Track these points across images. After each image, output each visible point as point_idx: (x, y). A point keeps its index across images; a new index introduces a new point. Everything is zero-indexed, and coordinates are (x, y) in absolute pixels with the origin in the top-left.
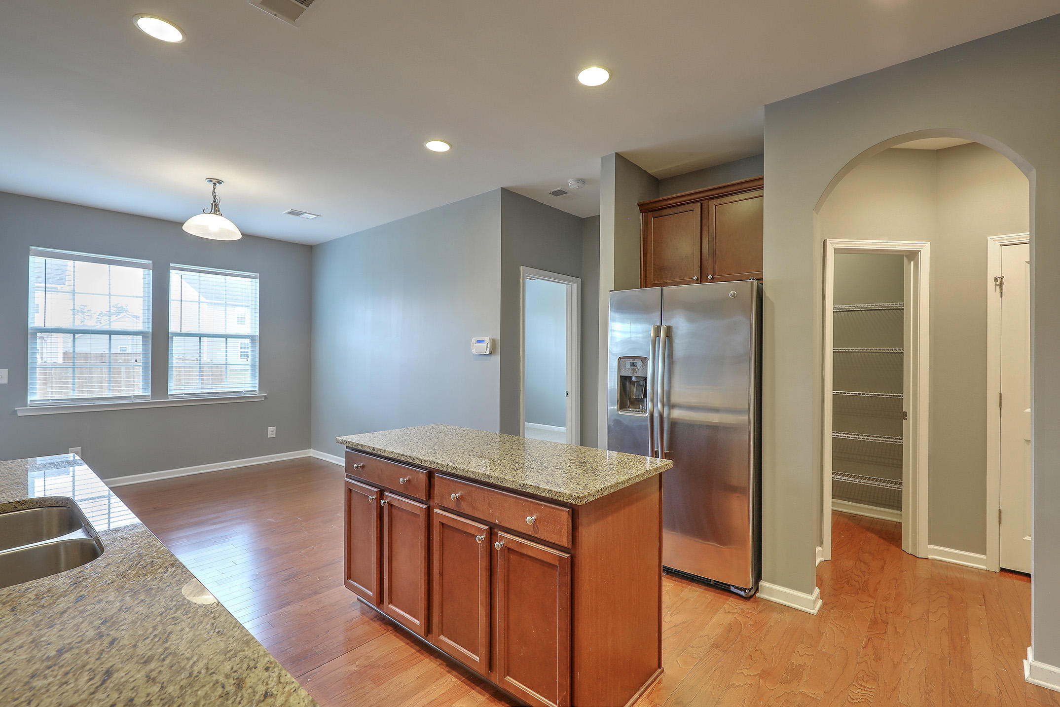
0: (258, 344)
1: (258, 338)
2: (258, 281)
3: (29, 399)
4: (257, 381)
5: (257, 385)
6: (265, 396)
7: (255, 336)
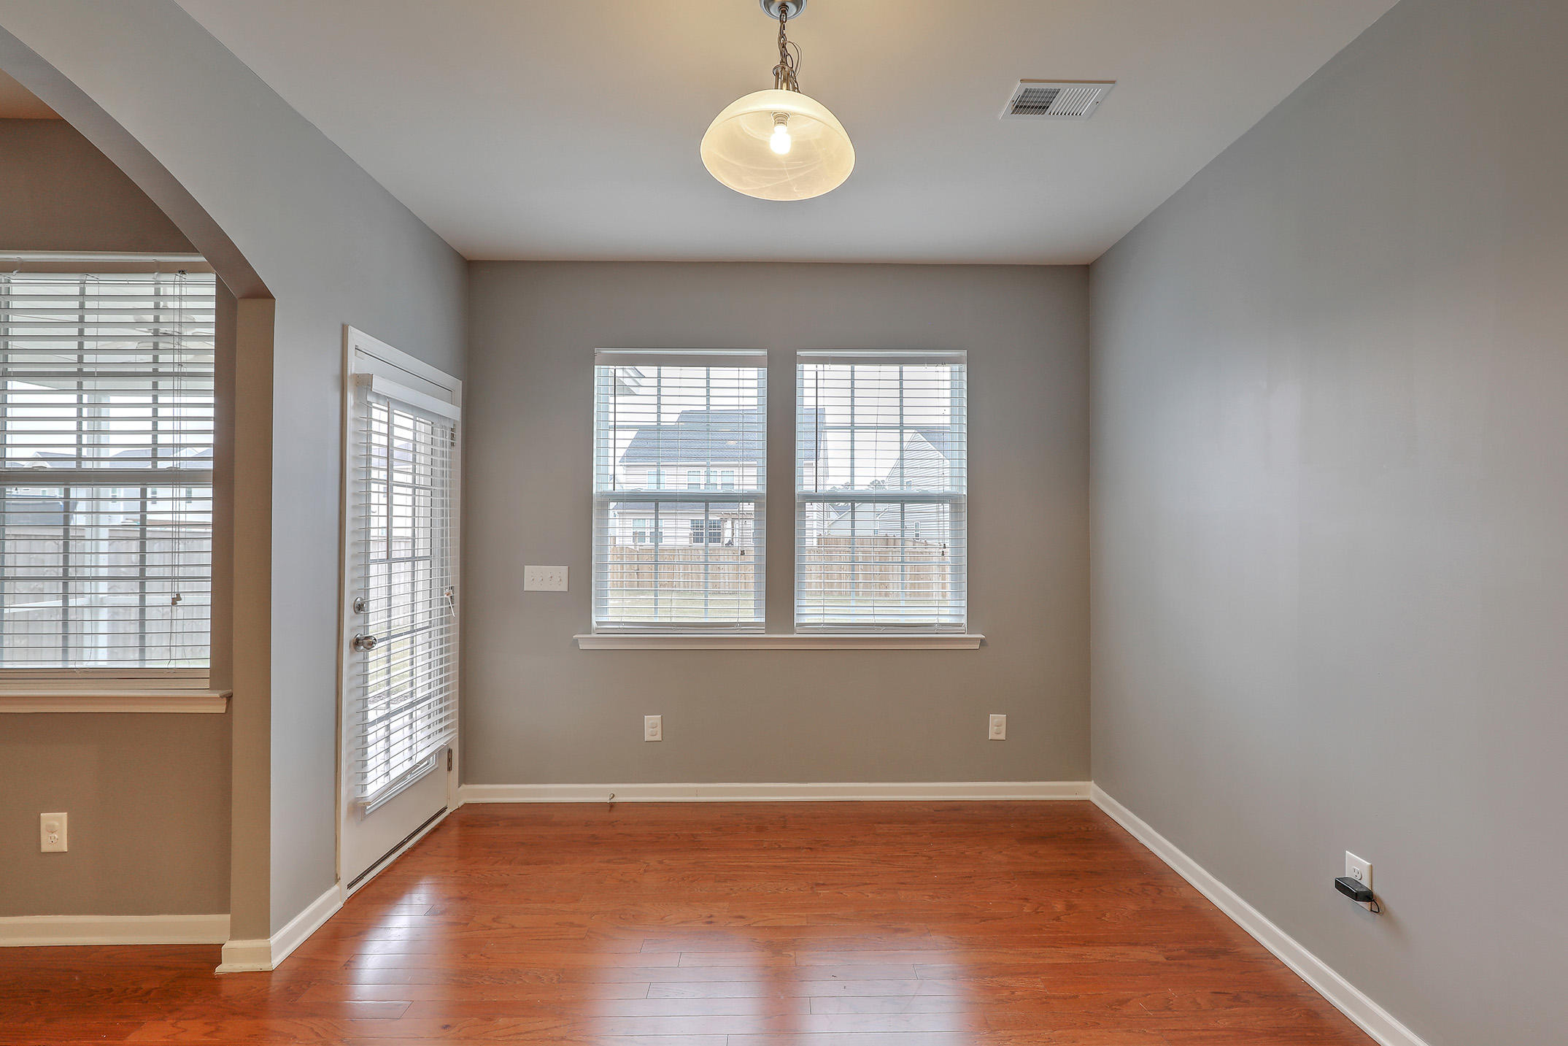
0: (965, 515)
1: (965, 501)
2: (964, 367)
3: (594, 619)
4: (964, 603)
5: (964, 612)
6: (982, 640)
7: (960, 496)
